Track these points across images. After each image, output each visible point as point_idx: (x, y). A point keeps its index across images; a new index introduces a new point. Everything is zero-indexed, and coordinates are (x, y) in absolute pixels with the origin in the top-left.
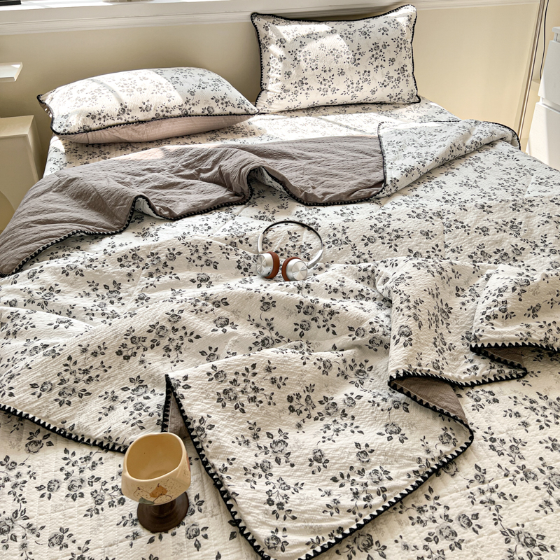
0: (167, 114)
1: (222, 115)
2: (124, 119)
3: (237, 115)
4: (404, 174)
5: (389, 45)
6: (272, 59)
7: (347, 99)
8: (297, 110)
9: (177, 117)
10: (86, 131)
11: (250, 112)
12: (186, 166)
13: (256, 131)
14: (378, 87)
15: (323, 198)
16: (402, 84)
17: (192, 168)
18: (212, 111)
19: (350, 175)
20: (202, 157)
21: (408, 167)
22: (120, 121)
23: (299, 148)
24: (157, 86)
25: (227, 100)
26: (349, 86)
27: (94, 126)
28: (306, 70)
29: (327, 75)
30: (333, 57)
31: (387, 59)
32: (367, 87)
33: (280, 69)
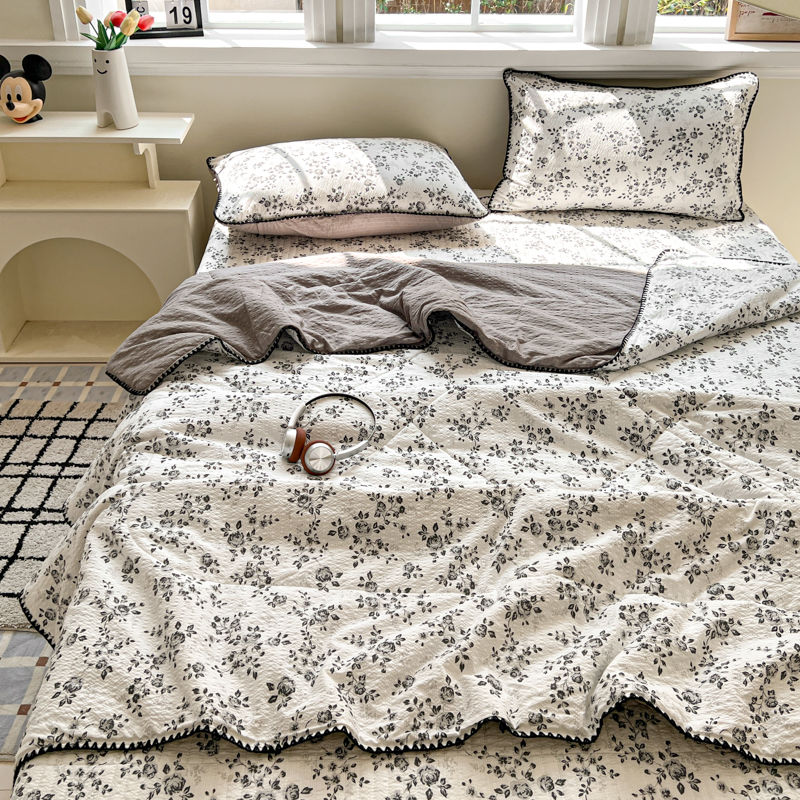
0: (362, 207)
1: (435, 215)
2: (305, 209)
3: (455, 216)
4: (654, 342)
5: (701, 134)
6: (524, 138)
7: (629, 204)
8: (551, 212)
9: (375, 212)
10: (257, 221)
11: (476, 213)
12: (367, 283)
13: (482, 239)
14: (677, 193)
15: (529, 359)
16: (716, 193)
17: (373, 287)
18: (422, 207)
19: (580, 328)
20: (390, 274)
21: (663, 331)
22: (300, 212)
24: (355, 168)
25: (444, 194)
26: (631, 188)
27: (266, 215)
28: (569, 158)
29: (599, 170)
30: (612, 144)
31: (696, 156)
32: (660, 192)
33: (532, 153)
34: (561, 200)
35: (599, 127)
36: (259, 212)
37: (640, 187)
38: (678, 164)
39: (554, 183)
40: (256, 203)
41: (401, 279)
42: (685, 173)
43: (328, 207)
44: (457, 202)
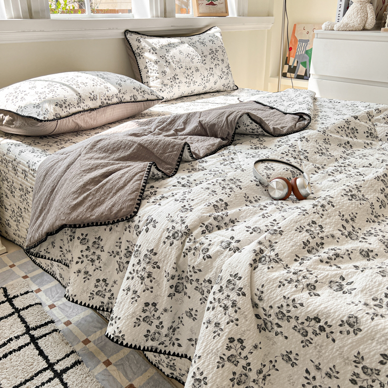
1: (142, 101)
2: (82, 107)
3: (151, 100)
5: (218, 51)
7: (201, 89)
9: (117, 104)
10: (58, 119)
14: (218, 79)
18: (136, 98)
22: (80, 109)
25: (143, 89)
26: (202, 79)
28: (175, 69)
30: (189, 59)
31: (220, 60)
32: (212, 80)
33: (157, 69)
35: (181, 52)
36: (58, 112)
37: (206, 78)
38: (216, 65)
40: (54, 106)
42: (219, 69)
44: (150, 93)
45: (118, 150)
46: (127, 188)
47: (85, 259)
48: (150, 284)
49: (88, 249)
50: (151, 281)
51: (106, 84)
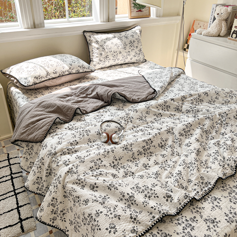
0: (64, 74)
1: (83, 73)
3: (88, 72)
4: (161, 89)
5: (135, 41)
6: (94, 49)
7: (122, 62)
8: (105, 68)
9: (67, 75)
10: (35, 84)
11: (93, 70)
12: (81, 93)
13: (94, 77)
14: (133, 57)
15: (138, 100)
16: (141, 55)
17: (84, 94)
18: (79, 71)
20: (86, 89)
21: (161, 86)
22: (47, 79)
23: (117, 83)
25: (84, 66)
26: (123, 58)
27: (38, 82)
28: (108, 52)
29: (115, 54)
30: (117, 47)
31: (135, 47)
32: (129, 58)
33: (98, 52)
34: (107, 64)
35: (112, 43)
36: (35, 81)
37: (125, 57)
38: (132, 50)
39: (105, 60)
40: (34, 78)
41: (91, 90)
42: (134, 52)
43: (54, 76)
44: (87, 68)
45: (49, 107)
46: (43, 129)
47: (27, 153)
48: (40, 170)
49: (29, 149)
50: (41, 169)
51: (63, 65)
